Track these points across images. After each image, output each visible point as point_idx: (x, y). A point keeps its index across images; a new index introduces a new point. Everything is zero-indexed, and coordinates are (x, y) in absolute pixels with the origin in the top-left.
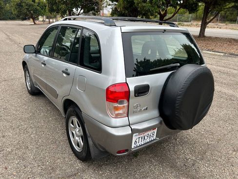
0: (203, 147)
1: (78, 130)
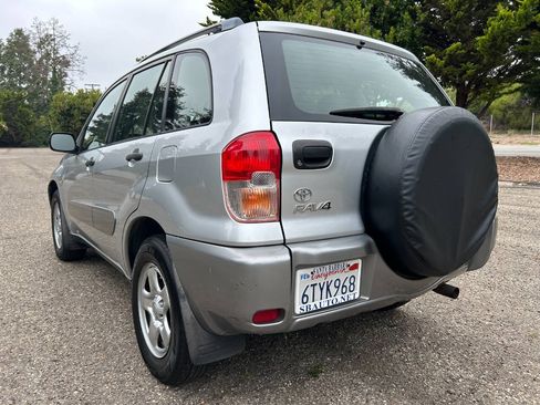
0: (493, 353)
1: (159, 298)
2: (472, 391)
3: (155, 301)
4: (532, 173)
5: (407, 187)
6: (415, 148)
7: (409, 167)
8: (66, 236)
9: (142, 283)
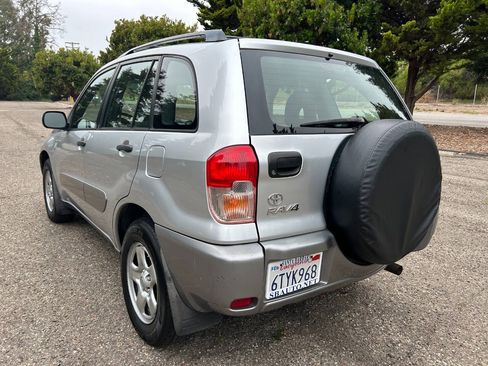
0: (427, 319)
1: (147, 273)
2: (409, 355)
3: (144, 275)
4: (472, 143)
5: (365, 194)
6: (373, 161)
7: (367, 176)
8: (57, 201)
9: (131, 257)
